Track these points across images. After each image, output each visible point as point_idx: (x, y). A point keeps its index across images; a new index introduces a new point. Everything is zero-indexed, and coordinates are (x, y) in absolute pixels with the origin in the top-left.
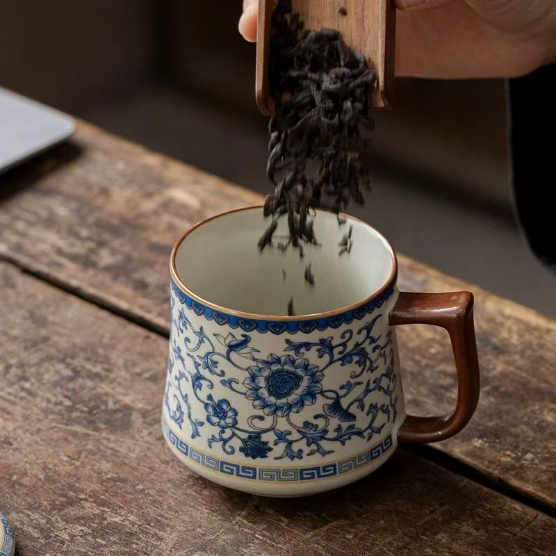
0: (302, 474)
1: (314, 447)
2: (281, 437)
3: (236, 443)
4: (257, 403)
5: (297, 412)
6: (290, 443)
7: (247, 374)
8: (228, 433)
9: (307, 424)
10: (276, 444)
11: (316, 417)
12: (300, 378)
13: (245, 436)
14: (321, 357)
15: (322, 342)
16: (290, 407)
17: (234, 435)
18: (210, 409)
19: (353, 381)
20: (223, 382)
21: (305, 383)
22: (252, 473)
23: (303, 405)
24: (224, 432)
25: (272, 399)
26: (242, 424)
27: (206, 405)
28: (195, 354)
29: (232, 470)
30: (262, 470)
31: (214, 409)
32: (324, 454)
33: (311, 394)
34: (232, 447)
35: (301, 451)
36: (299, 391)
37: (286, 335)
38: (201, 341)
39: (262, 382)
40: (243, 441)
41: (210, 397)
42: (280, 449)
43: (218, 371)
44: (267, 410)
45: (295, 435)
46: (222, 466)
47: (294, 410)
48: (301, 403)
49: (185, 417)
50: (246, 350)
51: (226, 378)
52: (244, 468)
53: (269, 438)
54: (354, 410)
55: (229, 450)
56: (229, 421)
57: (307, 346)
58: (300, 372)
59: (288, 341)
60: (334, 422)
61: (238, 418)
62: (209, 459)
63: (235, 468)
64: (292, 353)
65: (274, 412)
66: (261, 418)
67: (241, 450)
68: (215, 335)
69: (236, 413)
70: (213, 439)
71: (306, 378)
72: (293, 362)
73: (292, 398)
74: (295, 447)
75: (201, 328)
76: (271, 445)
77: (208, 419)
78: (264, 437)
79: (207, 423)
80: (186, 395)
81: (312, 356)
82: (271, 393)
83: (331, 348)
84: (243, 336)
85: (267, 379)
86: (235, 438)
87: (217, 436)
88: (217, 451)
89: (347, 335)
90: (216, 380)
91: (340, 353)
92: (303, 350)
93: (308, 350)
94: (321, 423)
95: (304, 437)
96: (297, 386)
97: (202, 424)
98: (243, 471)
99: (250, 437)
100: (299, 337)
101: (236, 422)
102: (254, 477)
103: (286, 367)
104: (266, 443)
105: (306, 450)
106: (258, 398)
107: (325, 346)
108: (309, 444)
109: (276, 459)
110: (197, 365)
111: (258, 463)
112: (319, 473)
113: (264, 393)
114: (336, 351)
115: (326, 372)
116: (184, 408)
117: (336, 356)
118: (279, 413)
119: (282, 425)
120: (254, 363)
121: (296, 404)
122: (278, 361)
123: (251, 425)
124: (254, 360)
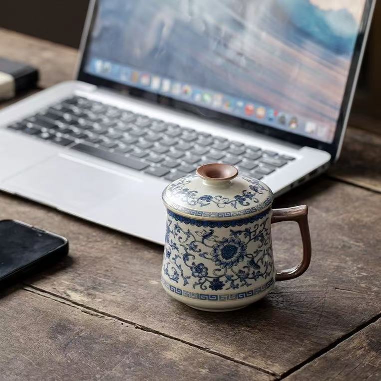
0: (239, 296)
1: (243, 282)
2: (229, 278)
3: (207, 284)
4: (217, 262)
5: (236, 265)
6: (233, 281)
7: (212, 249)
8: (203, 279)
9: (240, 271)
10: (226, 282)
11: (244, 267)
12: (237, 249)
13: (211, 280)
14: (246, 237)
15: (247, 230)
16: (232, 263)
17: (206, 280)
18: (194, 270)
19: (259, 249)
20: (200, 255)
21: (239, 251)
22: (215, 298)
23: (238, 262)
24: (201, 279)
25: (224, 260)
26: (210, 274)
27: (191, 268)
28: (185, 244)
29: (206, 298)
30: (220, 296)
31: (196, 269)
32: (248, 285)
33: (241, 256)
34: (205, 286)
35: (238, 285)
36: (236, 255)
37: (231, 228)
38: (189, 237)
39: (219, 252)
40: (211, 282)
41: (193, 264)
42: (228, 284)
43: (197, 250)
44: (222, 266)
45: (235, 277)
46: (201, 297)
47: (234, 264)
48: (237, 261)
49: (180, 276)
50: (212, 237)
51: (201, 253)
52: (211, 296)
53: (223, 279)
54: (259, 264)
55: (204, 288)
56: (203, 273)
57: (240, 232)
58: (237, 245)
59: (231, 231)
60: (252, 269)
61: (208, 272)
62: (193, 294)
63: (207, 296)
64: (233, 236)
65: (225, 266)
66: (219, 270)
67: (210, 287)
68: (196, 232)
69: (207, 269)
70: (196, 284)
71: (239, 248)
72: (234, 241)
73: (233, 259)
74: (235, 283)
75: (189, 230)
76: (224, 283)
77: (193, 275)
78: (221, 279)
79: (192, 277)
80: (180, 266)
81: (242, 237)
82: (224, 257)
83: (250, 233)
84: (210, 230)
85: (222, 250)
86: (207, 282)
87: (198, 282)
88: (198, 290)
89: (257, 227)
90: (196, 254)
91: (254, 235)
92: (238, 235)
93: (240, 234)
94: (246, 270)
95: (239, 277)
96: (235, 253)
97: (189, 277)
98: (211, 297)
99: (214, 280)
100: (236, 228)
101: (207, 274)
102: (217, 300)
103: (231, 244)
104: (221, 282)
105: (240, 284)
106: (218, 260)
107: (247, 232)
108: (241, 281)
109: (227, 289)
110: (186, 249)
111: (218, 292)
112: (246, 295)
113: (220, 257)
114: (252, 234)
115: (248, 245)
116: (179, 272)
117: (252, 237)
118: (228, 267)
119: (229, 272)
120: (215, 243)
121: (235, 261)
122: (227, 241)
123: (214, 274)
124: (216, 241)
